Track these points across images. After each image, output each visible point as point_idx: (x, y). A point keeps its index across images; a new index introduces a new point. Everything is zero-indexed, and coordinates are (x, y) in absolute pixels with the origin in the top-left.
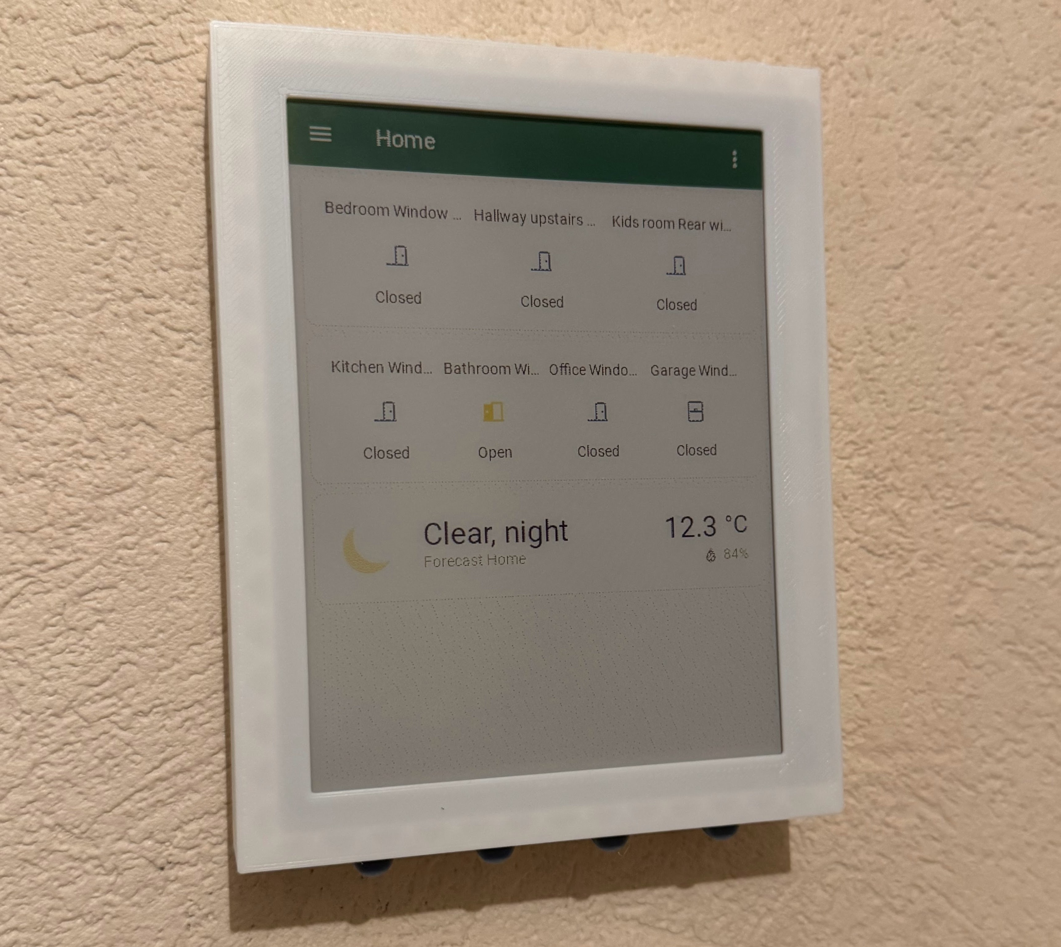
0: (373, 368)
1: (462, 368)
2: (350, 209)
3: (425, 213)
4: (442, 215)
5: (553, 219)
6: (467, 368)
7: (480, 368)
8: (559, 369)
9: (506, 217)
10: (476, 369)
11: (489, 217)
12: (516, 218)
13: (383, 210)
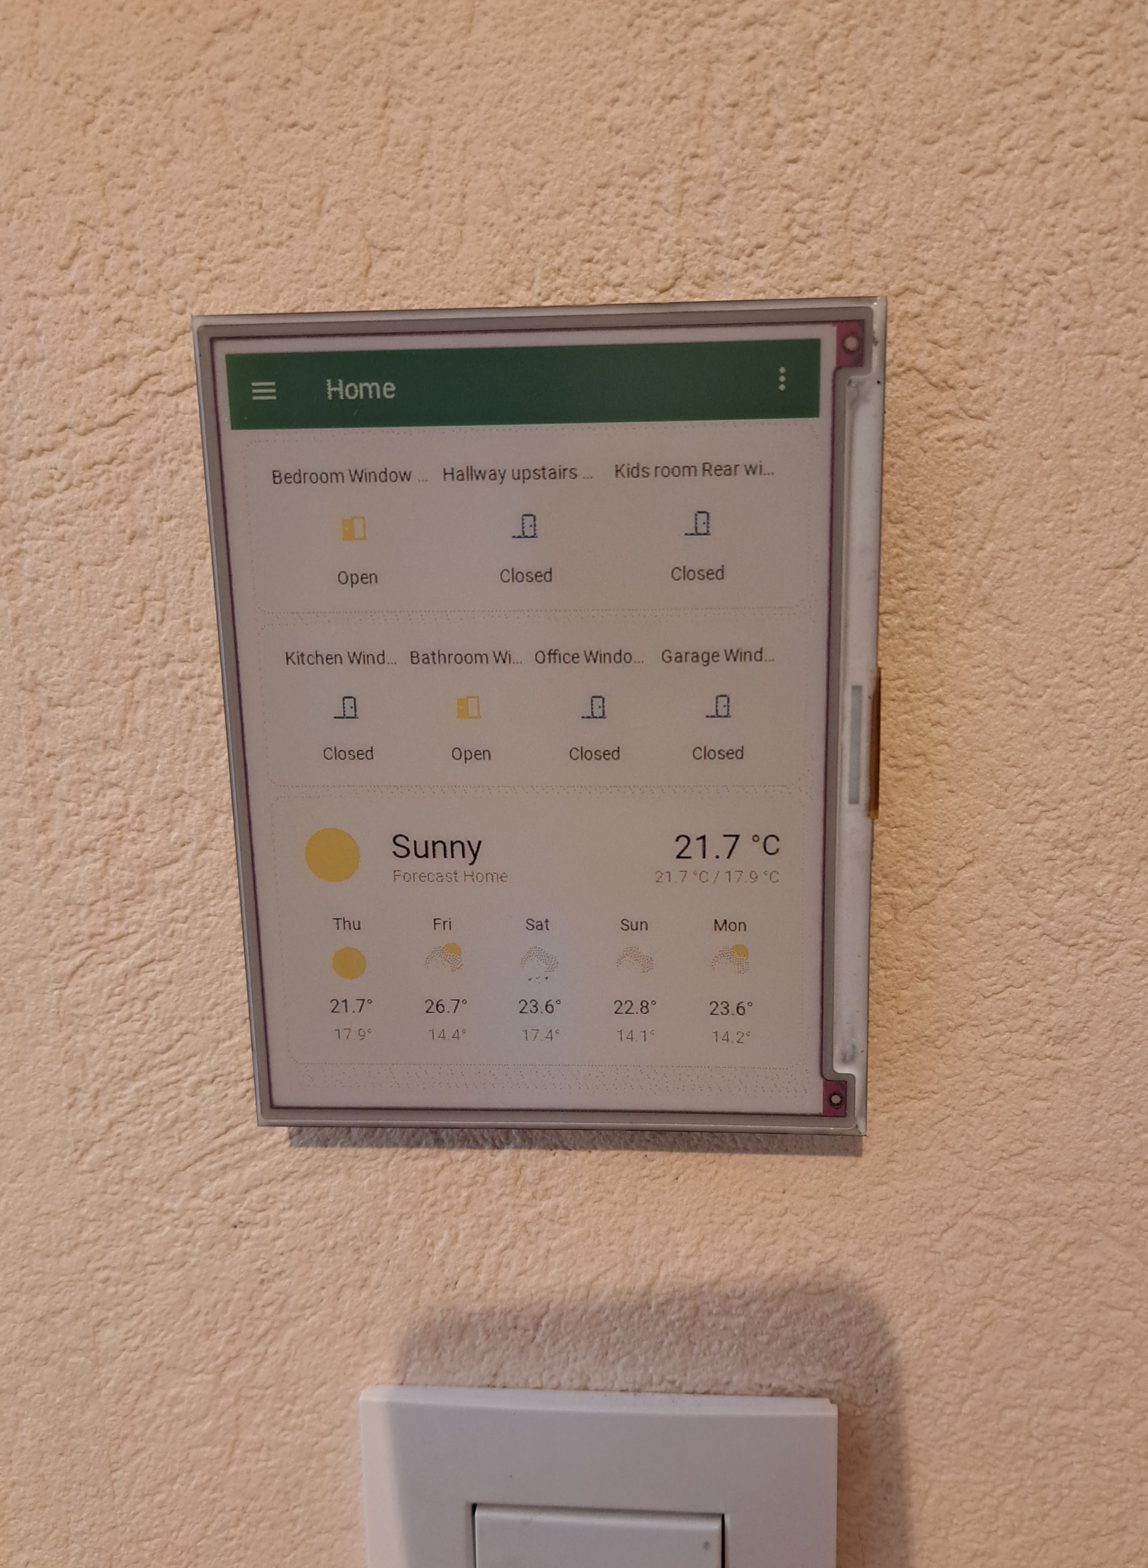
0: (329, 659)
1: (431, 657)
2: (299, 477)
3: (385, 476)
4: (406, 476)
5: (540, 473)
6: (436, 656)
7: (452, 657)
8: (547, 657)
9: (481, 475)
10: (446, 658)
11: (461, 477)
12: (493, 475)
13: (336, 476)
